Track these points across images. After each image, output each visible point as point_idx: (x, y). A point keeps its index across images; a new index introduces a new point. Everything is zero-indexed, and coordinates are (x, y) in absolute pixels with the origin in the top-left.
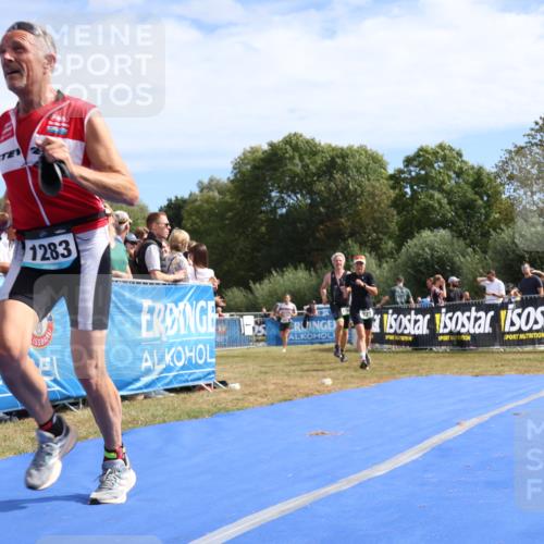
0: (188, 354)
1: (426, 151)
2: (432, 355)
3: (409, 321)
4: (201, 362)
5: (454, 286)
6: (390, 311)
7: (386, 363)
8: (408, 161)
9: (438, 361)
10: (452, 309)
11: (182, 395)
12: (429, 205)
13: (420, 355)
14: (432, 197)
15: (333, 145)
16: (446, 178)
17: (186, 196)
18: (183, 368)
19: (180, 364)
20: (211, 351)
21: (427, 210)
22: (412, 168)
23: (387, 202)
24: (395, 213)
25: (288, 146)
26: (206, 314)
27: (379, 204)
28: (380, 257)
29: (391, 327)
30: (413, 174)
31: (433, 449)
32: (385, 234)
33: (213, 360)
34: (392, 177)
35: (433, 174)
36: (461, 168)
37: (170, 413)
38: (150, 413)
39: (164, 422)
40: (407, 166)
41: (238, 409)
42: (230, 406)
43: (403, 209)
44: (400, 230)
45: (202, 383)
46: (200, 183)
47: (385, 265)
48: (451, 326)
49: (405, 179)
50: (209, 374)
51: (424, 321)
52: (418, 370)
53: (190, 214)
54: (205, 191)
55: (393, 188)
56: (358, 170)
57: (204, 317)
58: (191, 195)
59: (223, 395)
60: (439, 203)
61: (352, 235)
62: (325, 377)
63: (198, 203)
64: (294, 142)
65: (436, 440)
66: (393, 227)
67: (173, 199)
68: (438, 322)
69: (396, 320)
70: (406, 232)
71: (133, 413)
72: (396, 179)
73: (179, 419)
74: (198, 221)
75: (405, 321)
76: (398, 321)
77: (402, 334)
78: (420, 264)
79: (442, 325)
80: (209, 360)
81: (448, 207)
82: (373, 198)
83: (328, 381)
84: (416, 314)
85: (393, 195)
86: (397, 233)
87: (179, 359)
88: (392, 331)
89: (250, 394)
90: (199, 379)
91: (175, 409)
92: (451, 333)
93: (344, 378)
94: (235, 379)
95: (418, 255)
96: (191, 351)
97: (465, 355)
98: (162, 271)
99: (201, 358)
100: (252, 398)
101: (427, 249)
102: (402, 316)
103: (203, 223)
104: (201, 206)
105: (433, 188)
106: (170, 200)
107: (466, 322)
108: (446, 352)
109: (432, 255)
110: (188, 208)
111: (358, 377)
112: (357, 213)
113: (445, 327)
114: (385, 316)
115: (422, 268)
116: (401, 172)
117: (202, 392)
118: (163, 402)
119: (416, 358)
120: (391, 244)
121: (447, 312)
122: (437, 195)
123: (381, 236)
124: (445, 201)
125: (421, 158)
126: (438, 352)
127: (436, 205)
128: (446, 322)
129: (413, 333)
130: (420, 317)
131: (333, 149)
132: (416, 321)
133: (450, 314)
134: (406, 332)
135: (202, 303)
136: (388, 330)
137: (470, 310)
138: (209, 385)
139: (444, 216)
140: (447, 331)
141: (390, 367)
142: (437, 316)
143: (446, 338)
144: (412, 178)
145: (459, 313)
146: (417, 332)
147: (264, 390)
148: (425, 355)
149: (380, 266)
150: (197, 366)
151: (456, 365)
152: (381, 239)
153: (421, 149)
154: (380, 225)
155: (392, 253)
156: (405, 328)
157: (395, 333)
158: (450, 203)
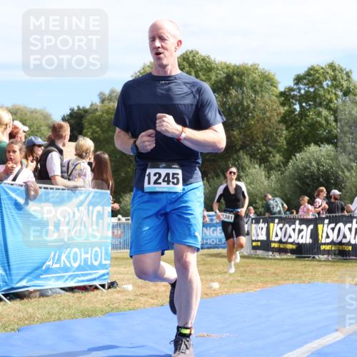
0: (84, 256)
1: (317, 71)
2: (315, 263)
3: (294, 230)
4: (96, 264)
5: (336, 199)
6: (277, 221)
7: (272, 270)
8: (298, 80)
9: (320, 269)
10: (334, 220)
11: (78, 294)
12: (317, 122)
13: (303, 263)
14: (319, 114)
15: (228, 63)
16: (333, 96)
17: (88, 107)
18: (79, 268)
19: (76, 265)
20: (106, 254)
21: (314, 126)
22: (301, 86)
23: (277, 118)
24: (284, 128)
25: (185, 63)
26: (103, 219)
27: (269, 119)
28: (269, 170)
29: (277, 235)
30: (303, 92)
31: (313, 353)
32: (274, 147)
33: (108, 262)
34: (282, 94)
35: (322, 92)
36: (348, 88)
37: (65, 311)
38: (46, 311)
39: (59, 319)
40: (297, 84)
41: (130, 310)
42: (122, 305)
43: (292, 125)
44: (287, 144)
45: (97, 283)
46: (101, 94)
47: (273, 177)
48: (333, 236)
49: (294, 96)
50: (104, 275)
51: (307, 231)
52: (300, 277)
53: (91, 124)
54: (106, 102)
55: (283, 104)
56: (253, 88)
57: (101, 221)
58: (92, 105)
59: (116, 295)
60: (326, 120)
61: (243, 147)
62: (212, 281)
63: (98, 113)
64: (191, 59)
65: (315, 345)
66: (282, 142)
67: (76, 109)
68: (320, 232)
69: (281, 229)
70: (294, 146)
71: (30, 310)
72: (286, 97)
73: (73, 317)
74: (98, 129)
75: (290, 230)
76: (284, 230)
77: (286, 243)
78: (307, 177)
79: (325, 235)
80: (104, 262)
81: (334, 124)
82: (265, 113)
83: (216, 285)
84: (300, 224)
85: (282, 111)
86: (286, 147)
87: (75, 260)
88: (277, 239)
89: (142, 294)
90: (95, 279)
91: (70, 307)
92: (333, 243)
93: (231, 282)
94: (128, 280)
95: (306, 168)
96: (87, 253)
97: (345, 264)
98: (62, 177)
99: (96, 260)
100: (143, 299)
101: (314, 163)
102: (287, 225)
103: (103, 132)
104: (101, 116)
105: (320, 105)
106: (72, 110)
107: (347, 233)
108: (328, 260)
109: (319, 169)
110: (88, 117)
111: (243, 282)
112: (249, 127)
113: (328, 237)
114: (271, 225)
115: (308, 181)
116: (291, 89)
117: (96, 292)
118: (58, 300)
119: (300, 265)
120: (278, 158)
121: (329, 223)
122: (325, 112)
123: (271, 149)
124: (332, 118)
125: (310, 77)
126: (320, 261)
127: (323, 122)
128: (328, 233)
129: (297, 242)
130: (304, 227)
131: (228, 67)
132: (300, 231)
133: (333, 225)
134: (290, 240)
135: (99, 208)
136: (273, 238)
137: (351, 222)
138: (103, 286)
139: (330, 132)
140: (328, 241)
141: (274, 273)
142: (320, 226)
143: (328, 247)
144: (301, 96)
145: (341, 225)
146: (301, 241)
147: (155, 292)
148: (308, 263)
149: (269, 178)
150: (93, 267)
151: (338, 273)
152: (270, 152)
153: (312, 69)
154: (269, 140)
155: (279, 166)
156: (290, 237)
157: (280, 242)
158: (336, 121)
